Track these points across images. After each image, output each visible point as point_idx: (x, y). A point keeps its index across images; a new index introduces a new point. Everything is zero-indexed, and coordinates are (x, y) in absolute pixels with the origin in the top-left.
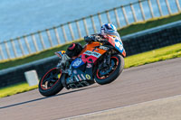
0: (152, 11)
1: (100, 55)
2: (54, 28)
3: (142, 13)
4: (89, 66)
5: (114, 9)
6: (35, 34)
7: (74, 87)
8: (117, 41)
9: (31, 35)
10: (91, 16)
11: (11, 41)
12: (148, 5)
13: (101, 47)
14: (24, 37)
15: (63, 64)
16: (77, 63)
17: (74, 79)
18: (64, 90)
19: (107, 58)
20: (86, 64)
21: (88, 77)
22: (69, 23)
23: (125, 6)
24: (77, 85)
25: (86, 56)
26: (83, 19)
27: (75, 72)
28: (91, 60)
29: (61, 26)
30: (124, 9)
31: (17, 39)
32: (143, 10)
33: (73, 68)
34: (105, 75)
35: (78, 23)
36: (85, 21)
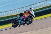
1: (27, 16)
2: (34, 4)
6: (28, 6)
8: (32, 12)
9: (27, 6)
10: (44, 1)
11: (22, 8)
13: (28, 14)
14: (25, 7)
19: (29, 17)
22: (38, 3)
26: (42, 2)
27: (21, 21)
28: (25, 18)
29: (36, 4)
31: (23, 7)
35: (40, 3)
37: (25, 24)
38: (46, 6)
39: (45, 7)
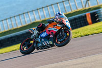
0: (45, 14)
3: (39, 16)
4: (51, 36)
5: (24, 14)
7: (42, 48)
10: (11, 18)
12: (43, 11)
13: (58, 25)
15: (35, 36)
16: (44, 35)
17: (42, 44)
18: (36, 50)
20: (49, 35)
21: (51, 43)
23: (30, 12)
24: (44, 47)
25: (49, 31)
27: (43, 40)
28: (52, 33)
30: (29, 13)
32: (40, 14)
33: (42, 38)
34: (61, 42)
36: (7, 20)
37: (52, 46)
38: (15, 27)
39: (12, 29)
